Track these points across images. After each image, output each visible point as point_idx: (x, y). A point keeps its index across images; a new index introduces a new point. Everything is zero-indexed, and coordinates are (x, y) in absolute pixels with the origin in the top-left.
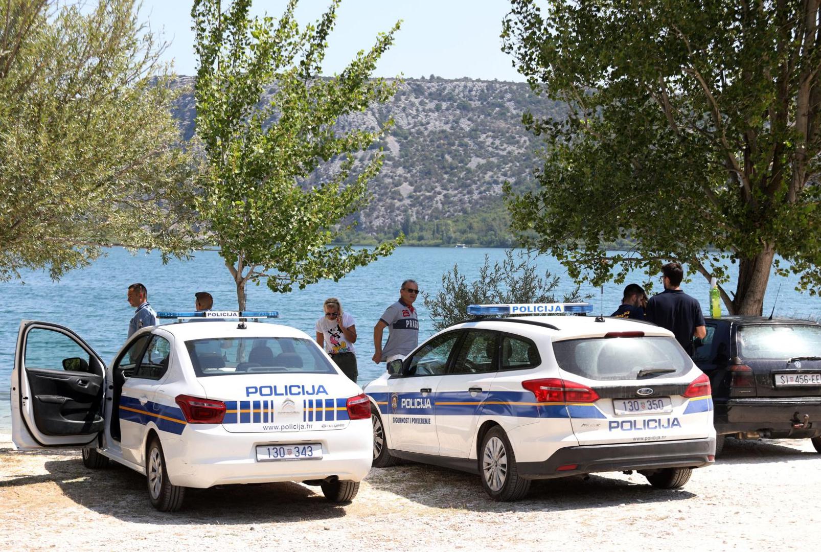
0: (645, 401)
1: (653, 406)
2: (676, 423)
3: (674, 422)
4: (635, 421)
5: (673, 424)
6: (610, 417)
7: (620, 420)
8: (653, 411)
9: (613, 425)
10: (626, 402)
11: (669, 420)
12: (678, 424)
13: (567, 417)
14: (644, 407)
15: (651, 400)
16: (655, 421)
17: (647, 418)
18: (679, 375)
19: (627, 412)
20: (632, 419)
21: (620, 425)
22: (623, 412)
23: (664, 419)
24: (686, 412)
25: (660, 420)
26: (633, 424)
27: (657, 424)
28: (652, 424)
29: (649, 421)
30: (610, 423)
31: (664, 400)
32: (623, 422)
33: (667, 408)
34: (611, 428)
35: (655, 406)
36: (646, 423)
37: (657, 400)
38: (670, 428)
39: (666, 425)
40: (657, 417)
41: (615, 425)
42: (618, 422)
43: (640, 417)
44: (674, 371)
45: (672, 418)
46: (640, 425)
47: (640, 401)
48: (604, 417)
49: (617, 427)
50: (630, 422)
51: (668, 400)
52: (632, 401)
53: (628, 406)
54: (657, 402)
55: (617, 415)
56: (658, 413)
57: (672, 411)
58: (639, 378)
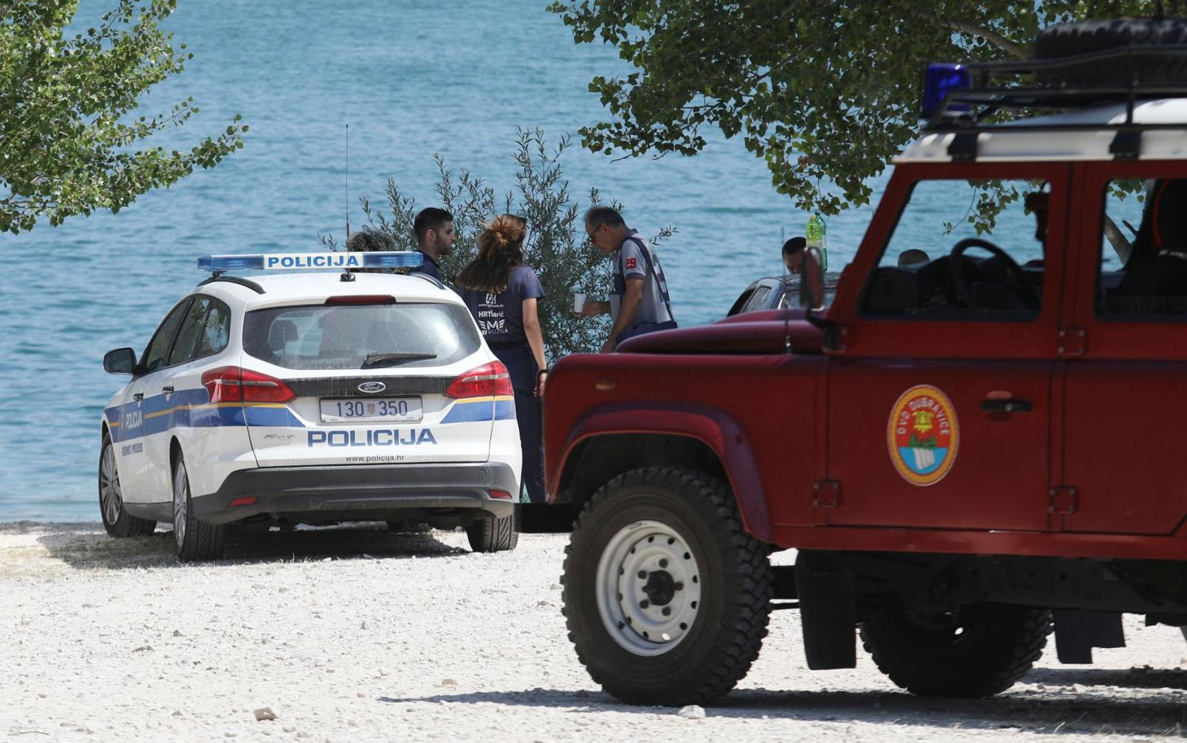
0: (376, 402)
1: (389, 410)
2: (426, 436)
3: (422, 435)
4: (353, 433)
5: (421, 439)
6: (311, 426)
7: (327, 429)
8: (388, 417)
9: (315, 437)
10: (343, 403)
11: (413, 432)
12: (431, 439)
13: (244, 425)
14: (372, 411)
15: (387, 401)
16: (389, 432)
17: (374, 428)
18: (442, 363)
19: (342, 418)
20: (348, 429)
21: (327, 438)
22: (334, 418)
23: (405, 429)
24: (447, 420)
25: (396, 432)
26: (350, 438)
27: (392, 437)
28: (383, 438)
29: (377, 432)
30: (311, 434)
31: (409, 401)
32: (331, 433)
33: (413, 414)
34: (311, 441)
35: (393, 410)
36: (372, 437)
37: (398, 401)
38: (415, 445)
39: (408, 439)
40: (392, 427)
41: (319, 437)
42: (323, 434)
43: (360, 428)
44: (434, 357)
45: (419, 428)
46: (361, 437)
47: (366, 402)
48: (300, 425)
49: (323, 440)
50: (345, 433)
51: (417, 401)
52: (354, 402)
53: (345, 408)
54: (396, 405)
55: (323, 422)
56: (396, 422)
57: (421, 419)
58: (365, 366)
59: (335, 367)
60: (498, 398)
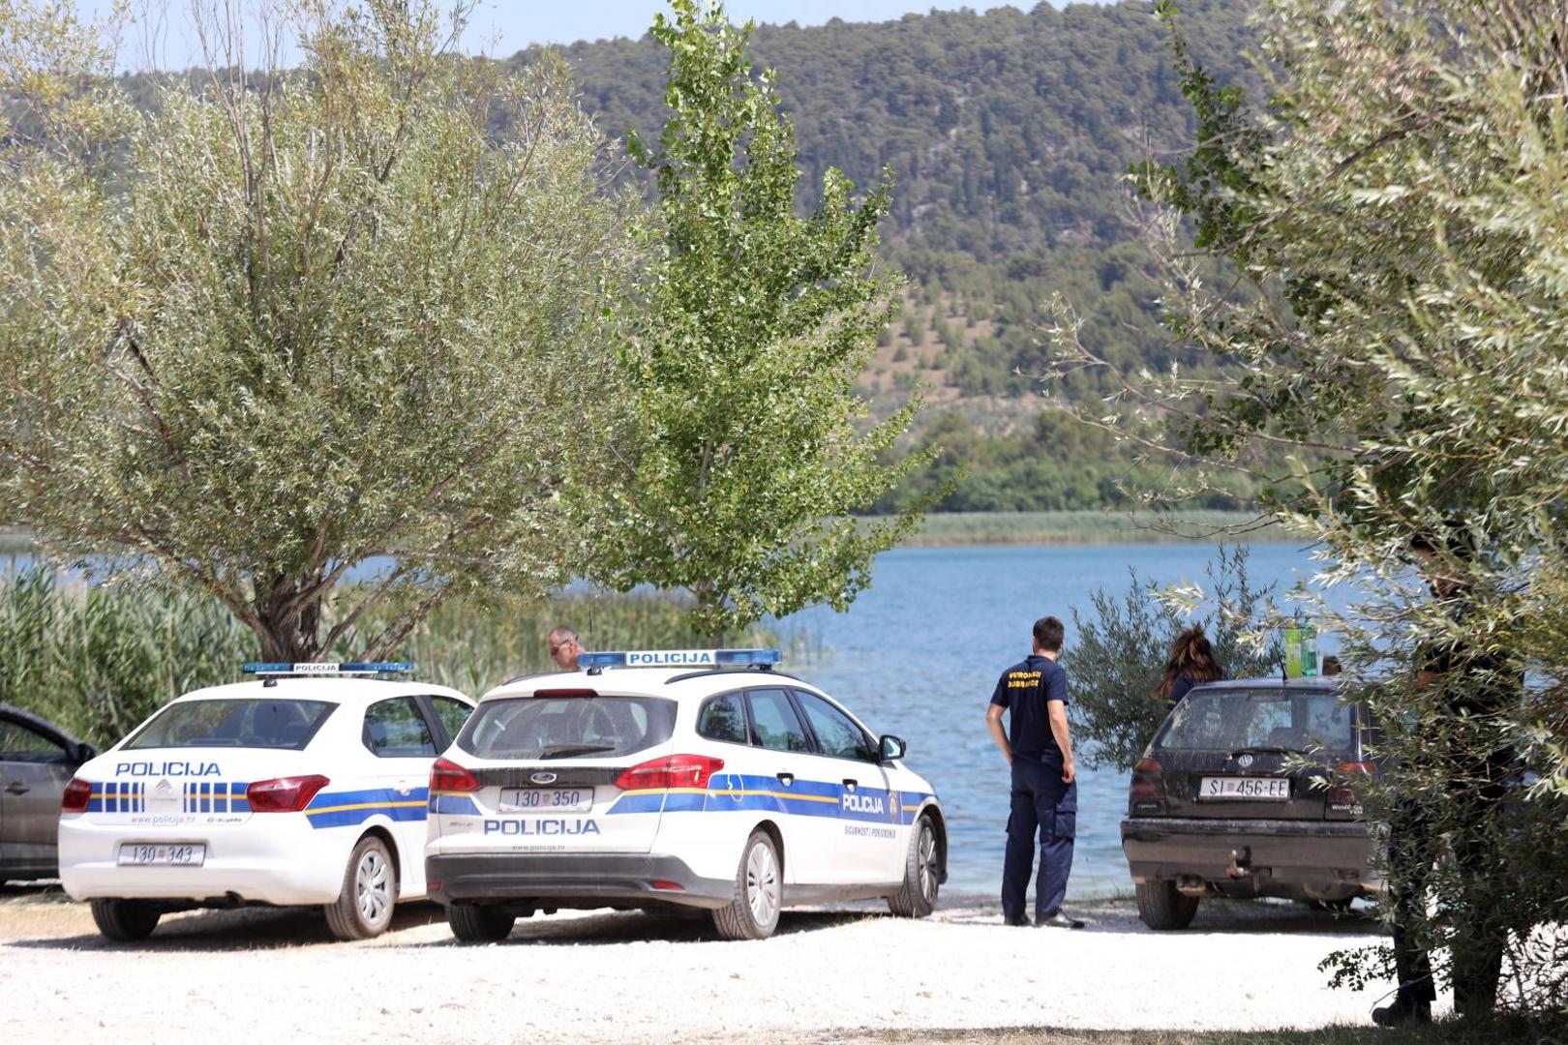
0: (551, 792)
1: (562, 801)
2: (591, 827)
5: (586, 829)
6: (488, 813)
7: (501, 818)
8: (560, 807)
9: (490, 825)
10: (522, 793)
11: (579, 822)
12: (596, 829)
13: (436, 812)
14: (546, 802)
15: (561, 792)
16: (556, 823)
17: (542, 818)
18: (617, 756)
19: (518, 808)
20: (519, 818)
21: (501, 826)
22: (510, 808)
23: (570, 820)
24: (612, 811)
25: (563, 822)
26: (520, 826)
27: (559, 827)
28: (550, 827)
29: (545, 823)
30: (487, 822)
31: (582, 792)
33: (585, 804)
34: (487, 829)
35: (565, 801)
36: (541, 826)
37: (572, 791)
38: (580, 836)
39: (574, 829)
40: (558, 818)
43: (531, 817)
44: (611, 749)
45: (584, 818)
46: (531, 827)
47: (542, 793)
48: (477, 812)
50: (517, 822)
51: (590, 792)
52: (532, 792)
53: (523, 798)
54: (569, 795)
55: (500, 811)
56: (565, 812)
57: (590, 810)
58: (544, 757)
59: (517, 757)
60: (672, 790)
